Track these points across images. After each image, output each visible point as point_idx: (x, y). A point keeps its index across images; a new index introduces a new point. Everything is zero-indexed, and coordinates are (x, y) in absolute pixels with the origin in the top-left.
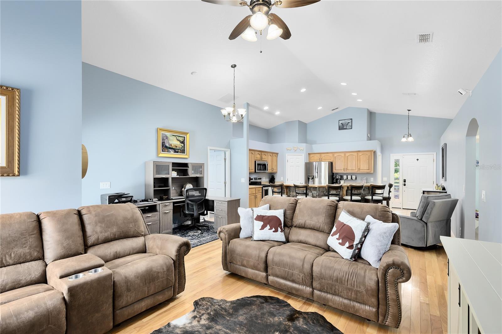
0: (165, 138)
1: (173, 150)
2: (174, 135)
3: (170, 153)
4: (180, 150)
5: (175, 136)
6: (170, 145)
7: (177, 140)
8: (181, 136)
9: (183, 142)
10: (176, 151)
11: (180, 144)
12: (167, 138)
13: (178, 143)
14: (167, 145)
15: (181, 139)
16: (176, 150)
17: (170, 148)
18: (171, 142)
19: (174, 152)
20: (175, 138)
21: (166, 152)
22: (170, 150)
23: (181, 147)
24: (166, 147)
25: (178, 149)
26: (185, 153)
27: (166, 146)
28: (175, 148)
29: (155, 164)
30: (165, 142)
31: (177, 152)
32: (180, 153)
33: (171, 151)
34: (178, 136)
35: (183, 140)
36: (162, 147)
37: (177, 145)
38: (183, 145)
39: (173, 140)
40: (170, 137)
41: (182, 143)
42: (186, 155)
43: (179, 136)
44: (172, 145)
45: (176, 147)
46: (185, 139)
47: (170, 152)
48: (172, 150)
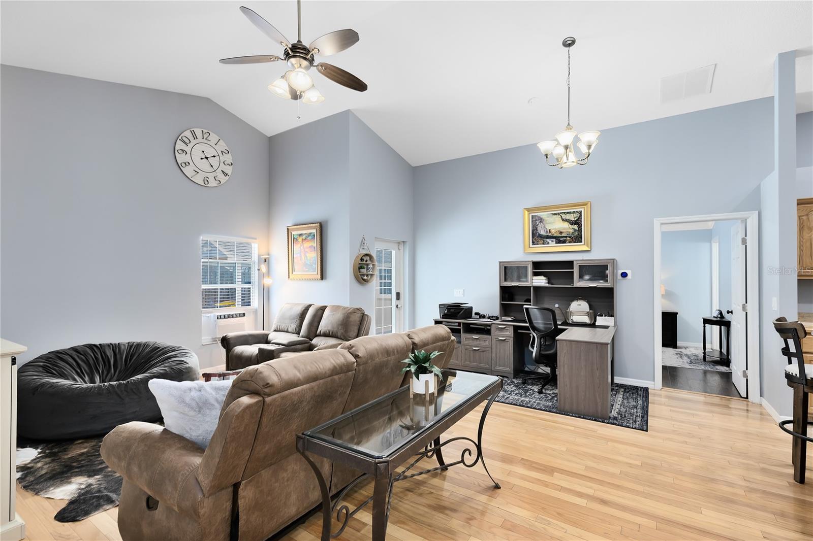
0: (536, 222)
1: (554, 240)
2: (555, 214)
3: (548, 245)
4: (570, 237)
5: (559, 214)
6: (547, 232)
7: (563, 220)
8: (572, 211)
9: (577, 222)
10: (559, 240)
11: (570, 226)
12: (541, 220)
13: (566, 225)
14: (542, 233)
15: (572, 217)
16: (561, 239)
17: (548, 237)
18: (549, 227)
19: (556, 243)
20: (558, 218)
21: (541, 244)
22: (548, 240)
23: (573, 231)
24: (541, 236)
25: (566, 237)
26: (582, 242)
27: (539, 234)
28: (559, 235)
29: (503, 265)
30: (538, 229)
31: (564, 242)
32: (570, 242)
33: (550, 242)
34: (564, 213)
35: (576, 219)
36: (533, 237)
37: (564, 229)
38: (576, 227)
39: (554, 223)
40: (547, 219)
41: (575, 225)
42: (584, 244)
43: (568, 213)
44: (553, 231)
45: (561, 233)
46: (581, 215)
47: (548, 243)
48: (552, 240)
